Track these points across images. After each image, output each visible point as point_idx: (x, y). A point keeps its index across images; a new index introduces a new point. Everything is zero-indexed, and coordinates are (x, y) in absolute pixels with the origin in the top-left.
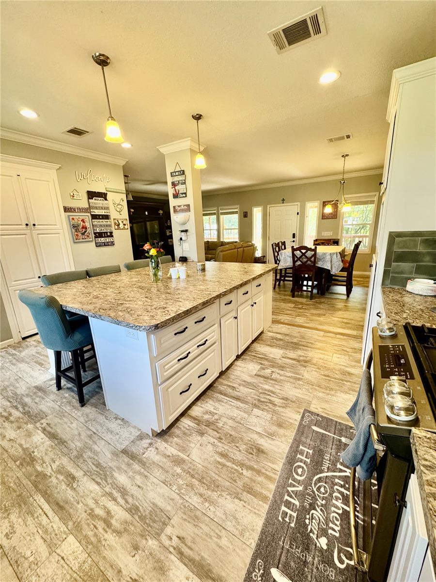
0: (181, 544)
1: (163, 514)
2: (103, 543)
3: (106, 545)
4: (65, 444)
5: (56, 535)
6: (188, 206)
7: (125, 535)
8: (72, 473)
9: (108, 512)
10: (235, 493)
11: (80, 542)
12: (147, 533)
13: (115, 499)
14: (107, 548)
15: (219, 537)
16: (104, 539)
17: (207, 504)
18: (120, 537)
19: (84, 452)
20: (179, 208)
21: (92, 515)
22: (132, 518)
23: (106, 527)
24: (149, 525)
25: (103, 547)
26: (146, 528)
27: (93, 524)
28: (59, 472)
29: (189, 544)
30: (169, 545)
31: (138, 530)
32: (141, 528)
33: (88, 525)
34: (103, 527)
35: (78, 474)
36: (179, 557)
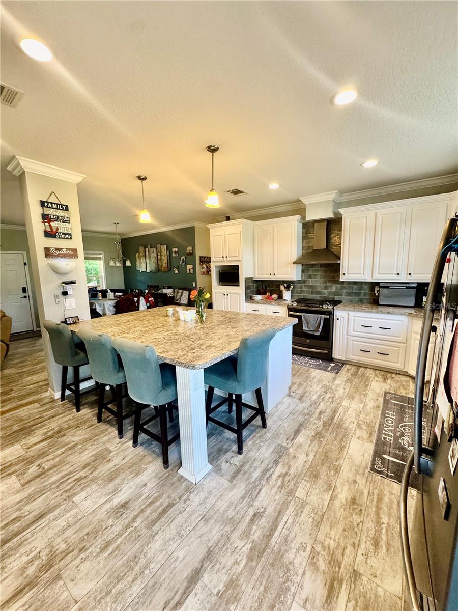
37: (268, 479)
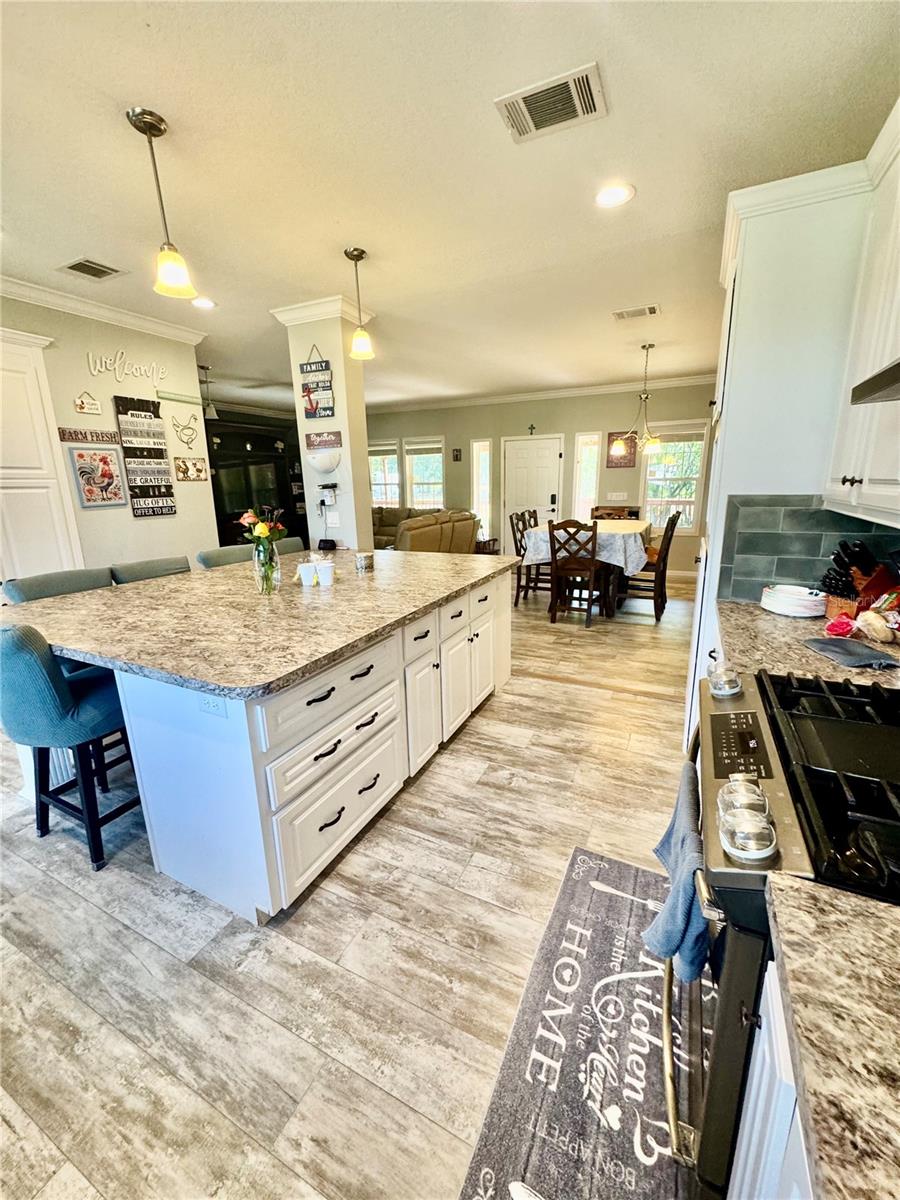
0: (322, 1156)
1: (280, 1093)
2: (145, 1172)
3: (150, 1178)
4: (57, 956)
5: (32, 1167)
6: (338, 434)
7: (194, 1150)
8: (73, 1021)
9: (157, 1103)
10: (434, 1032)
11: (89, 1178)
12: (245, 1139)
13: (172, 1073)
14: (154, 1184)
15: (403, 1129)
16: (146, 1165)
17: (376, 1063)
18: (182, 1156)
19: (102, 971)
20: (318, 439)
21: (118, 1111)
22: (210, 1111)
23: (149, 1137)
24: (248, 1121)
25: (142, 1183)
26: (244, 1128)
27: (120, 1133)
28: (41, 1021)
29: (338, 1152)
30: (295, 1160)
31: (223, 1134)
32: (232, 1129)
33: (109, 1135)
34: (143, 1136)
35: (86, 1022)
36: (315, 1184)
37: (162, 1062)
